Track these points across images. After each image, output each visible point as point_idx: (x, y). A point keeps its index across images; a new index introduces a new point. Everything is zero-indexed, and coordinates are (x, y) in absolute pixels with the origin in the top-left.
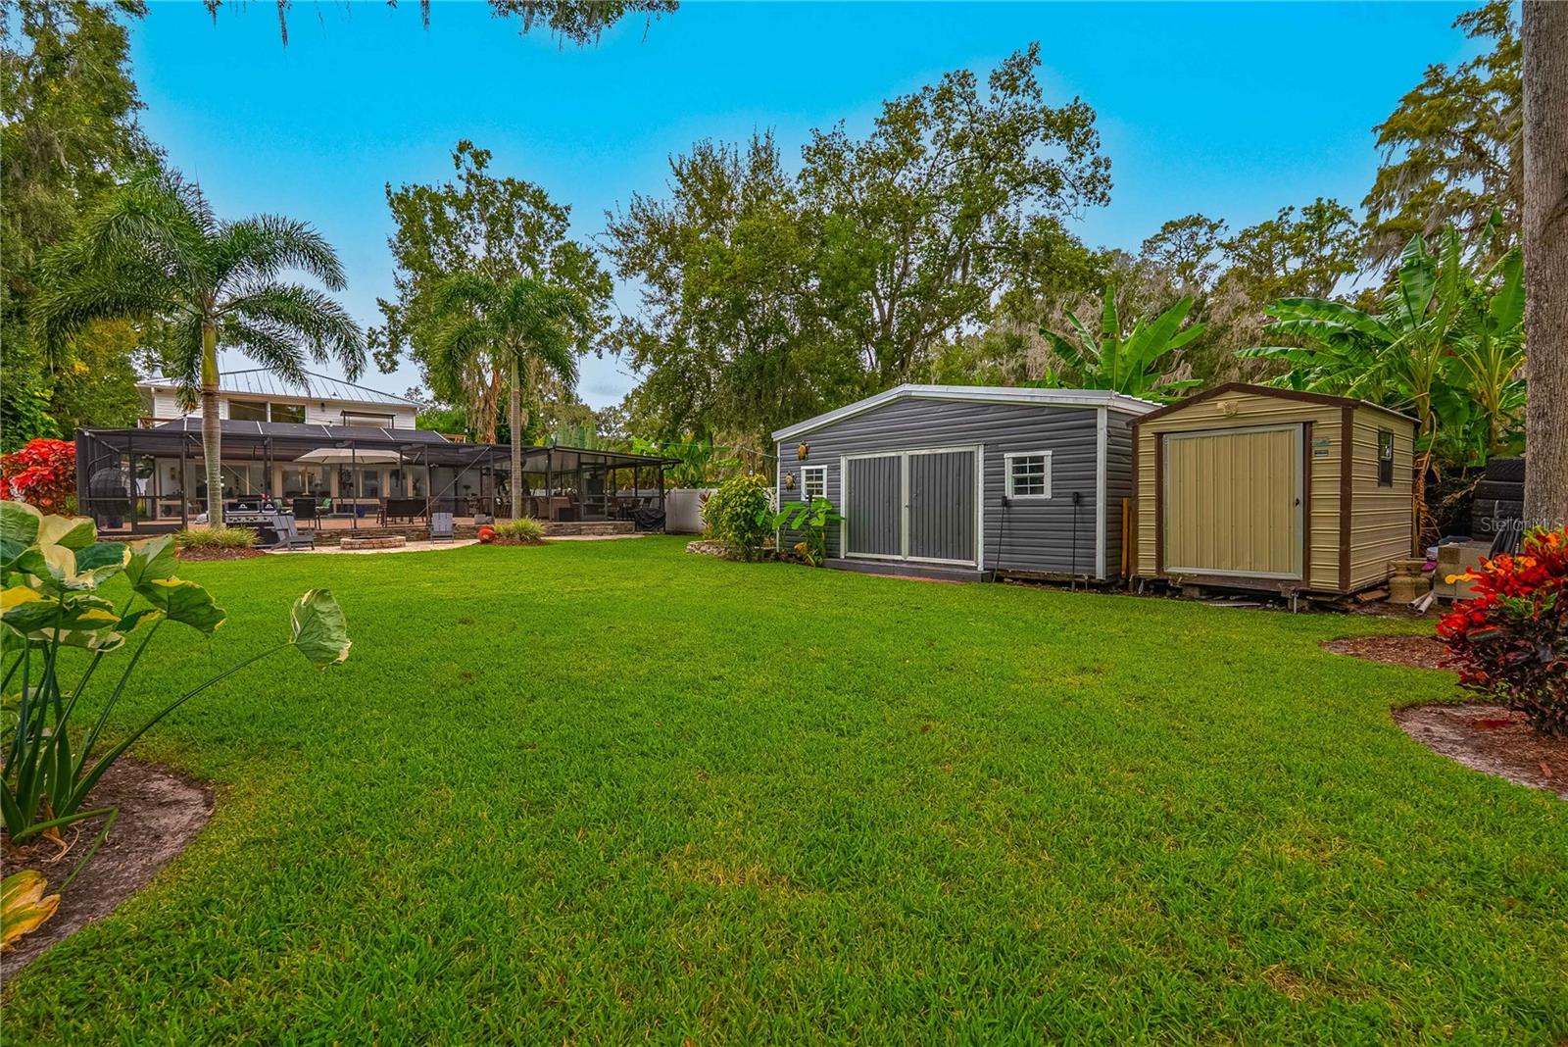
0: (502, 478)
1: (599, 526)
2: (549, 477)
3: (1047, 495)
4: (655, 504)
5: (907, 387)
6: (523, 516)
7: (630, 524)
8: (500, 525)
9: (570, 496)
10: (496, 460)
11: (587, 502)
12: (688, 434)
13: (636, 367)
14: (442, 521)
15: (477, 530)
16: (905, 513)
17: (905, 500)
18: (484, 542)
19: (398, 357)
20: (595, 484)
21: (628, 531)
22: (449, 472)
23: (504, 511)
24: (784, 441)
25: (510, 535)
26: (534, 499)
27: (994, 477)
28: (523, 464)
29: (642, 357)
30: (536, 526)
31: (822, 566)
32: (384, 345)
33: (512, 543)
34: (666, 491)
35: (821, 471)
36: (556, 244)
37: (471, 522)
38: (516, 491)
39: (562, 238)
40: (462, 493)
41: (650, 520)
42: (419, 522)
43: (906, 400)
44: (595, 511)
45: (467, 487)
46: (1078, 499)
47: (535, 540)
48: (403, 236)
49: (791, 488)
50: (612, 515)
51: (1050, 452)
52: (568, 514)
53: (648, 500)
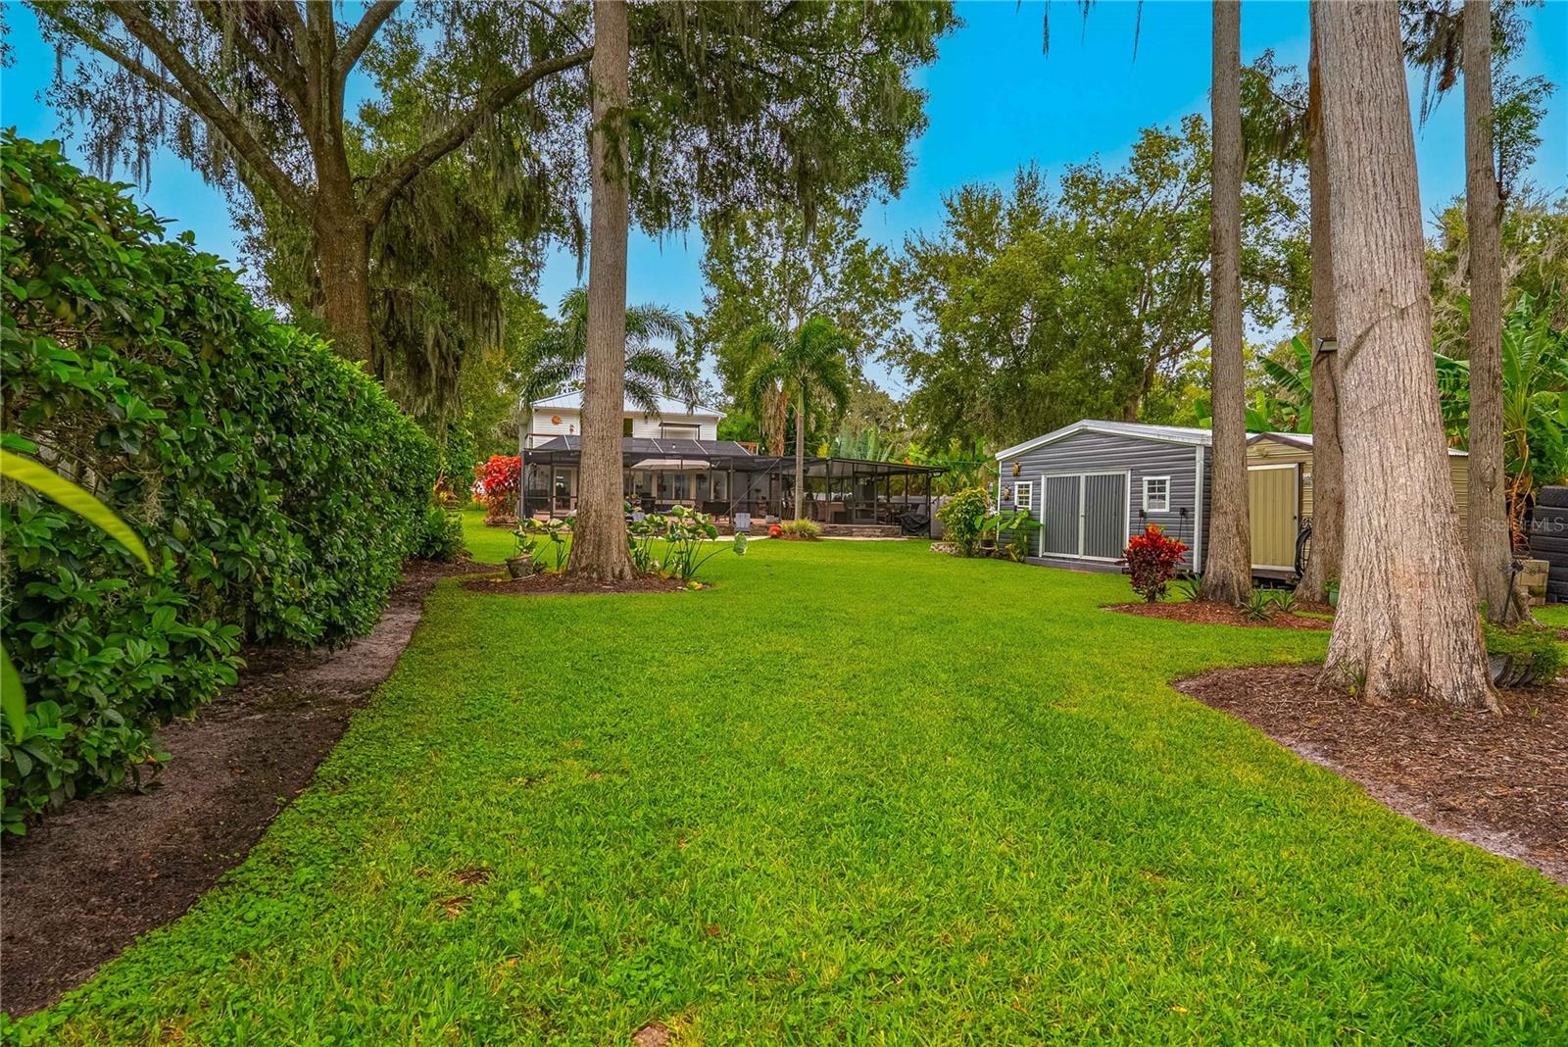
0: (788, 484)
1: (868, 528)
2: (832, 482)
3: (1167, 510)
4: (921, 511)
5: (1085, 422)
6: (803, 518)
7: (897, 528)
8: (785, 525)
9: (847, 502)
10: (784, 467)
11: (860, 507)
12: (955, 443)
13: (910, 381)
14: (743, 520)
15: (767, 528)
16: (1082, 520)
17: (1082, 512)
18: (773, 537)
19: (699, 365)
20: (869, 491)
21: (895, 535)
22: (743, 475)
23: (788, 514)
24: (1004, 461)
25: (792, 532)
26: (815, 504)
27: (1137, 494)
28: (805, 471)
29: (915, 372)
30: (814, 526)
31: (1023, 562)
32: (689, 354)
33: (794, 539)
34: (933, 498)
35: (1027, 486)
36: (848, 244)
37: (763, 522)
38: (798, 495)
39: (854, 237)
40: (754, 495)
41: (915, 525)
42: (724, 521)
43: (1084, 432)
44: (866, 515)
45: (758, 491)
46: (1184, 512)
47: (811, 537)
48: (710, 256)
49: (1007, 499)
50: (880, 519)
51: (1168, 477)
52: (841, 517)
53: (915, 506)
